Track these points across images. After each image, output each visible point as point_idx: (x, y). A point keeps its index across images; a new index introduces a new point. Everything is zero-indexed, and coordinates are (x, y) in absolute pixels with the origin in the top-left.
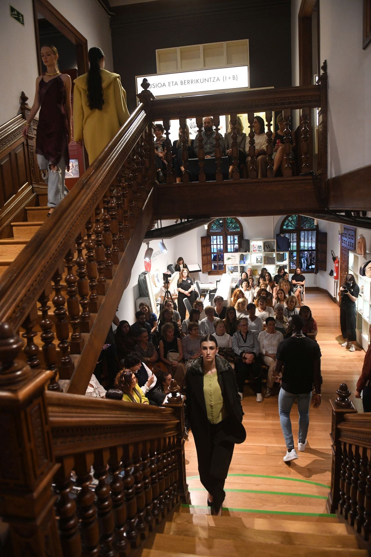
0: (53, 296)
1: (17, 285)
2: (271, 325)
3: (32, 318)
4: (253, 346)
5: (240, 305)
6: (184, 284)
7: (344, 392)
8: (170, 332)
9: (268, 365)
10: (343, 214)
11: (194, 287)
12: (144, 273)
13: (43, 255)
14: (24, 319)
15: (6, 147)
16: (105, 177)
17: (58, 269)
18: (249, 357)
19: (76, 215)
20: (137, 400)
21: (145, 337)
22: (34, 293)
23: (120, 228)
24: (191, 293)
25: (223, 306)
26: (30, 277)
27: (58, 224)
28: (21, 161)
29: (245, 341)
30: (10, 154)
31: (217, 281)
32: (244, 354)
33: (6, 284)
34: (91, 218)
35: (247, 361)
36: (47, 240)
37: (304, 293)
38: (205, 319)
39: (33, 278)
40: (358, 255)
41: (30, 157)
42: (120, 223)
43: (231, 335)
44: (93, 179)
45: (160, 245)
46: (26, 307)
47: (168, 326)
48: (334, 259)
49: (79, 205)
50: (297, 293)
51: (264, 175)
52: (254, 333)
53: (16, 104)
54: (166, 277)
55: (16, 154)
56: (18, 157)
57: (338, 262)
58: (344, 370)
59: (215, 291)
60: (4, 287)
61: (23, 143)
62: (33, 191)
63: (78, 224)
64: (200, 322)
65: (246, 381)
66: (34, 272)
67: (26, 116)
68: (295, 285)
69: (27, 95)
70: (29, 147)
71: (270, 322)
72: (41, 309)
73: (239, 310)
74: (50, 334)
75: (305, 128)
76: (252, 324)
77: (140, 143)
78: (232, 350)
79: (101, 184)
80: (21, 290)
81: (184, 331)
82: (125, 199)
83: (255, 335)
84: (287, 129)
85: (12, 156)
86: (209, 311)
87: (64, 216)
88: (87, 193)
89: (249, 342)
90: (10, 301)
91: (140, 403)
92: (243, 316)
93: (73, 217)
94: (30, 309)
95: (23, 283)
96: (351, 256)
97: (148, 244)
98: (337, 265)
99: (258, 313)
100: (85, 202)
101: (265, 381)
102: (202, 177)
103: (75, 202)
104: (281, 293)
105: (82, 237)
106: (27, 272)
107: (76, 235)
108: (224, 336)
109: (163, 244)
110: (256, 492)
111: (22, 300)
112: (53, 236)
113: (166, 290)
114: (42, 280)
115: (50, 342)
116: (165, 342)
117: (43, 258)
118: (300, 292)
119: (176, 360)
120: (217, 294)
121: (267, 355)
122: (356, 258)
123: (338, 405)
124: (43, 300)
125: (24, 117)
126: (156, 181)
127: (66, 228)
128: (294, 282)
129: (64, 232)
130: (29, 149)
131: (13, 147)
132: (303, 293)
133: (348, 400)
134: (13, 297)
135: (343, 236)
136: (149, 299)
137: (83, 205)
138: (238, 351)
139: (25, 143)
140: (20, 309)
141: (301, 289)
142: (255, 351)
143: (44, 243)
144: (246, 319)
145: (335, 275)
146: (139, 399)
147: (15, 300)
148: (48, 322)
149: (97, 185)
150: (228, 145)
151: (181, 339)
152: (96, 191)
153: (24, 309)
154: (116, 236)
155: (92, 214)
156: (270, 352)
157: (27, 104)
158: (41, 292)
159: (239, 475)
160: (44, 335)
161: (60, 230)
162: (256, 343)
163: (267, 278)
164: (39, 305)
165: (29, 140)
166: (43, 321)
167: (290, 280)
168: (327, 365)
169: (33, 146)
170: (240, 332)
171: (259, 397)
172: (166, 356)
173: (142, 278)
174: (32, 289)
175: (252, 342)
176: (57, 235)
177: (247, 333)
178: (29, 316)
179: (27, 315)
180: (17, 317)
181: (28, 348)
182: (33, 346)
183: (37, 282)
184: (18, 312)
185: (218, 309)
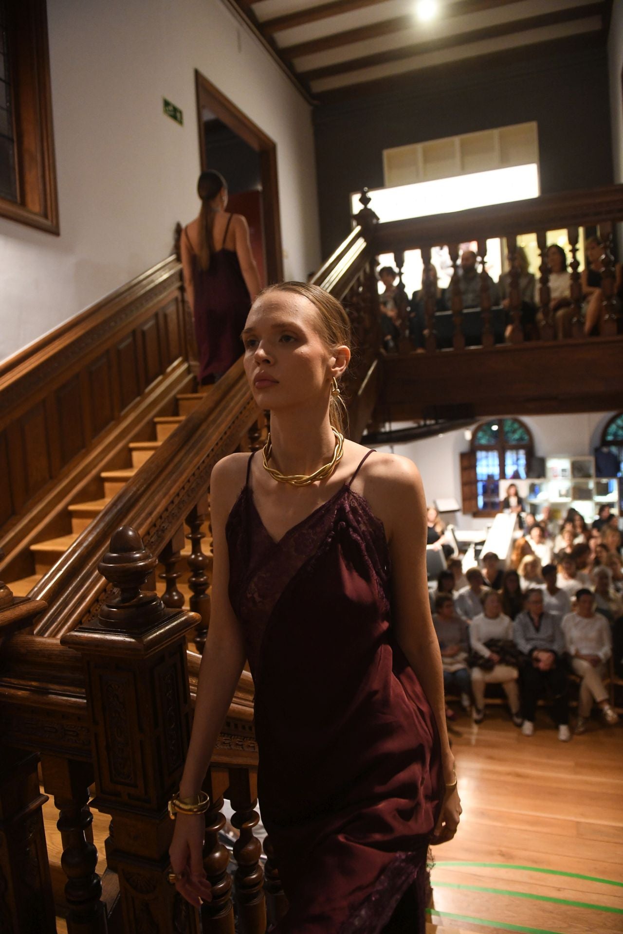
1: (154, 492)
2: (585, 603)
4: (552, 639)
5: (529, 568)
9: (581, 673)
13: (195, 450)
14: (162, 546)
15: (152, 304)
18: (544, 659)
22: (180, 508)
24: (443, 546)
25: (498, 569)
26: (175, 482)
28: (173, 325)
29: (537, 629)
30: (157, 314)
31: (488, 528)
32: (535, 654)
35: (542, 666)
36: (203, 427)
38: (465, 590)
39: (178, 484)
43: (513, 618)
46: (166, 528)
51: (568, 334)
52: (553, 616)
53: (169, 240)
55: (165, 316)
56: (169, 319)
59: (482, 543)
61: (176, 299)
62: (189, 370)
64: (456, 594)
65: (540, 703)
66: (182, 474)
71: (583, 597)
72: (190, 536)
73: (528, 577)
74: (202, 578)
76: (549, 600)
77: (355, 288)
78: (513, 645)
80: (161, 500)
83: (556, 622)
84: (607, 256)
85: (160, 318)
86: (473, 576)
89: (546, 631)
90: (143, 515)
92: (534, 586)
94: (173, 531)
95: (164, 490)
99: (563, 581)
101: (574, 704)
102: (459, 340)
105: (259, 426)
106: (172, 473)
107: (250, 424)
108: (498, 620)
110: (556, 901)
111: (160, 517)
112: (214, 421)
114: (193, 488)
115: (203, 592)
117: (197, 454)
121: (578, 656)
124: (194, 521)
127: (234, 412)
129: (230, 417)
130: (185, 308)
131: (163, 304)
134: (146, 511)
138: (524, 647)
139: (180, 298)
140: (157, 531)
142: (555, 647)
143: (199, 432)
144: (539, 591)
147: (150, 514)
148: (200, 559)
150: (504, 293)
153: (163, 531)
156: (585, 652)
158: (191, 507)
159: (524, 868)
160: (194, 579)
161: (225, 414)
162: (558, 633)
163: (578, 523)
164: (187, 529)
166: (193, 557)
167: (622, 528)
170: (529, 614)
171: (564, 732)
174: (176, 501)
175: (550, 632)
177: (542, 615)
178: (170, 544)
179: (168, 541)
180: (152, 542)
181: (167, 596)
182: (174, 593)
183: (185, 491)
184: (153, 535)
185: (488, 573)
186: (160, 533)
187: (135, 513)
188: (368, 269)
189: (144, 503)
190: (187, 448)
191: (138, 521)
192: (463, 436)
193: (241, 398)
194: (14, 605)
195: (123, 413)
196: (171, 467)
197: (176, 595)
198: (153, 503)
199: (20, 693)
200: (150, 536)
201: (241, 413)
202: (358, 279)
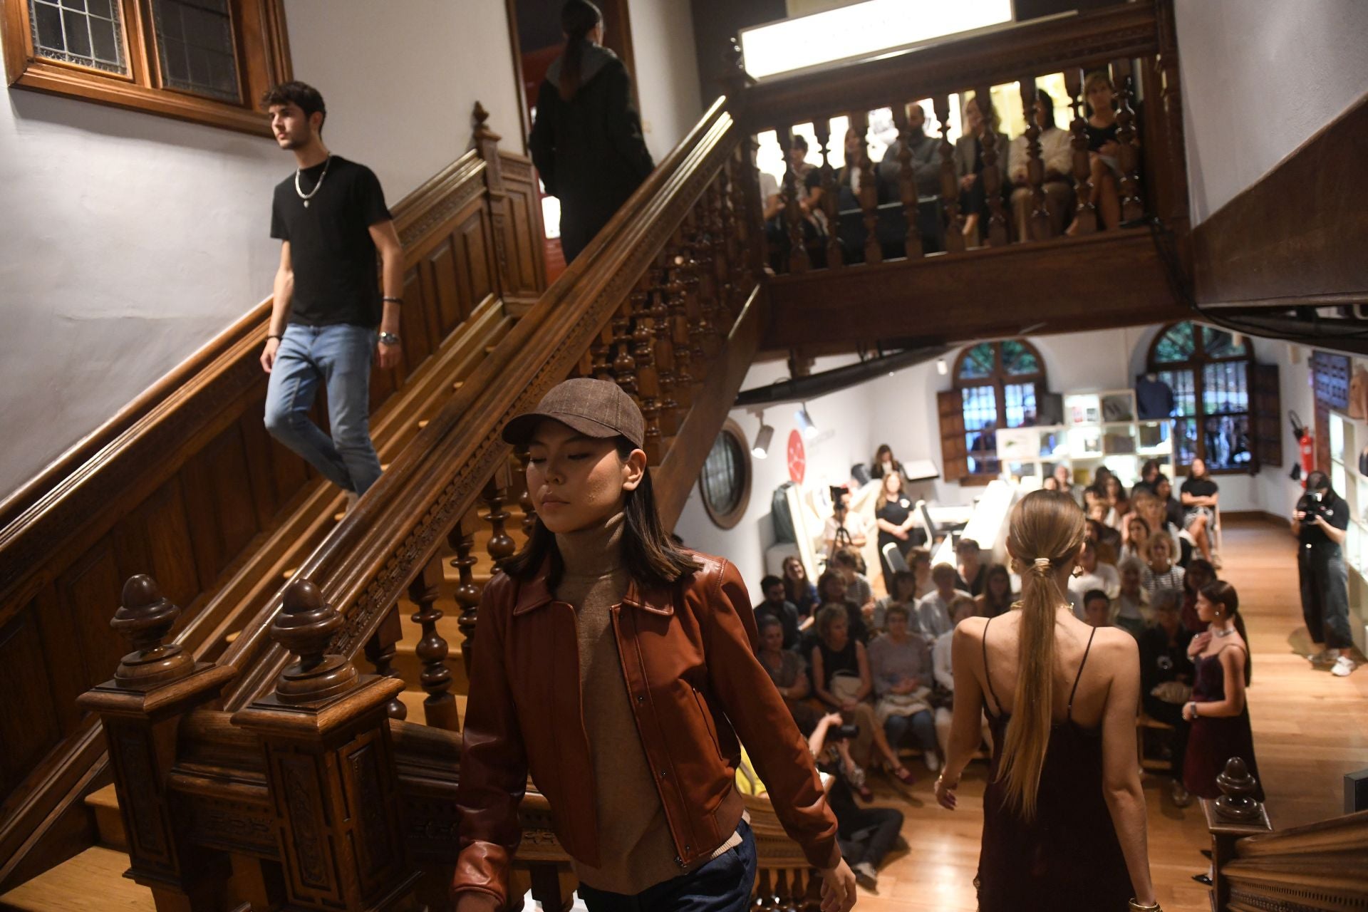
0: (483, 537)
2: (1095, 609)
3: (428, 581)
6: (893, 509)
7: (1237, 781)
8: (838, 627)
10: (1293, 313)
11: (915, 519)
12: (786, 486)
13: (454, 451)
14: (408, 581)
15: (442, 223)
16: (617, 274)
17: (493, 478)
19: (537, 362)
20: (745, 788)
21: (771, 636)
22: (433, 530)
23: (665, 384)
24: (911, 531)
25: (979, 563)
26: (423, 496)
27: (497, 383)
28: (477, 249)
30: (451, 237)
31: (976, 502)
33: (369, 512)
34: (581, 366)
36: (468, 417)
37: (1217, 527)
38: (931, 596)
39: (429, 498)
40: (1353, 422)
41: (496, 238)
42: (661, 372)
44: (584, 281)
45: (798, 418)
46: (414, 558)
47: (833, 613)
48: (1299, 434)
49: (547, 339)
50: (1196, 527)
53: (465, 128)
54: (838, 493)
55: (465, 237)
56: (470, 241)
57: (1310, 442)
58: (1316, 732)
59: (962, 526)
60: (365, 517)
61: (480, 211)
62: (503, 311)
63: (544, 380)
64: (918, 603)
66: (433, 484)
67: (486, 153)
68: (1190, 508)
69: (486, 107)
70: (494, 218)
71: (1093, 603)
72: (457, 563)
75: (1124, 109)
77: (717, 187)
79: (604, 290)
80: (403, 521)
81: (879, 623)
82: (679, 319)
85: (459, 241)
86: (944, 574)
87: (512, 365)
88: (568, 314)
90: (377, 545)
91: (749, 792)
93: (531, 365)
94: (423, 561)
96: (1336, 423)
97: (760, 415)
98: (1307, 450)
100: (563, 332)
102: (873, 251)
103: (540, 333)
104: (1138, 528)
109: (806, 416)
111: (402, 543)
112: (484, 407)
113: (838, 525)
114: (453, 501)
116: (826, 652)
117: (456, 455)
118: (1204, 525)
119: (853, 696)
120: (965, 535)
122: (1348, 429)
123: (1222, 817)
124: (459, 545)
125: (480, 155)
126: (769, 271)
127: (513, 391)
128: (1188, 498)
129: (506, 400)
130: (495, 223)
131: (459, 221)
132: (1212, 528)
133: (1250, 804)
134: (383, 537)
135: (1319, 371)
136: (797, 547)
137: (557, 339)
139: (485, 210)
140: (400, 562)
141: (1209, 517)
143: (462, 424)
145: (1304, 476)
146: (748, 784)
148: (472, 592)
149: (594, 294)
150: (964, 166)
151: (865, 641)
152: (592, 307)
153: (409, 562)
154: (652, 402)
155: (583, 357)
157: (486, 128)
158: (450, 526)
160: (465, 619)
161: (499, 396)
163: (1111, 489)
165: (494, 204)
166: (462, 589)
167: (1176, 494)
168: (1268, 719)
169: (502, 215)
172: (827, 687)
173: (781, 497)
174: (428, 519)
176: (492, 405)
178: (420, 576)
179: (417, 574)
180: (393, 578)
181: (425, 645)
182: (434, 640)
183: (441, 505)
184: (394, 569)
185: (965, 570)
186: (404, 564)
187: (366, 543)
188: (738, 156)
189: (379, 528)
190: (442, 448)
191: (370, 553)
192: (936, 369)
193: (526, 370)
194: (192, 674)
195: (408, 381)
196: (418, 477)
197: (436, 643)
198: (391, 527)
199: (199, 781)
200: (390, 570)
201: (525, 391)
202: (723, 172)
